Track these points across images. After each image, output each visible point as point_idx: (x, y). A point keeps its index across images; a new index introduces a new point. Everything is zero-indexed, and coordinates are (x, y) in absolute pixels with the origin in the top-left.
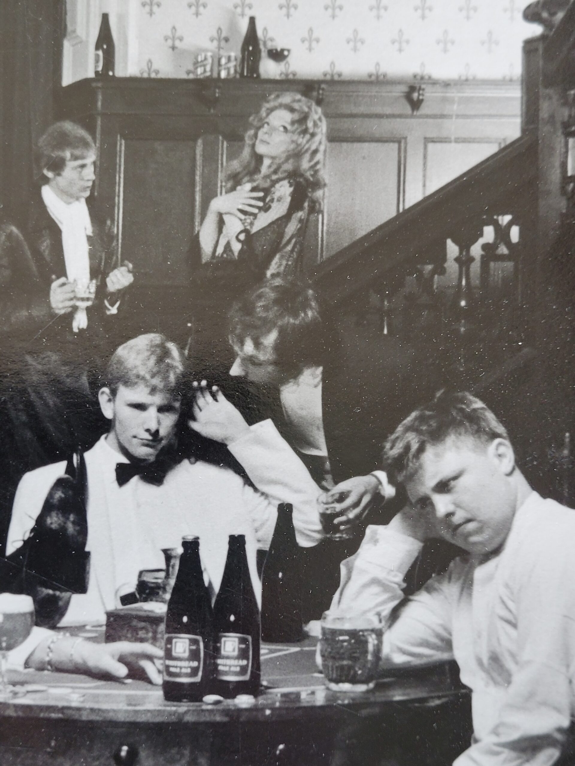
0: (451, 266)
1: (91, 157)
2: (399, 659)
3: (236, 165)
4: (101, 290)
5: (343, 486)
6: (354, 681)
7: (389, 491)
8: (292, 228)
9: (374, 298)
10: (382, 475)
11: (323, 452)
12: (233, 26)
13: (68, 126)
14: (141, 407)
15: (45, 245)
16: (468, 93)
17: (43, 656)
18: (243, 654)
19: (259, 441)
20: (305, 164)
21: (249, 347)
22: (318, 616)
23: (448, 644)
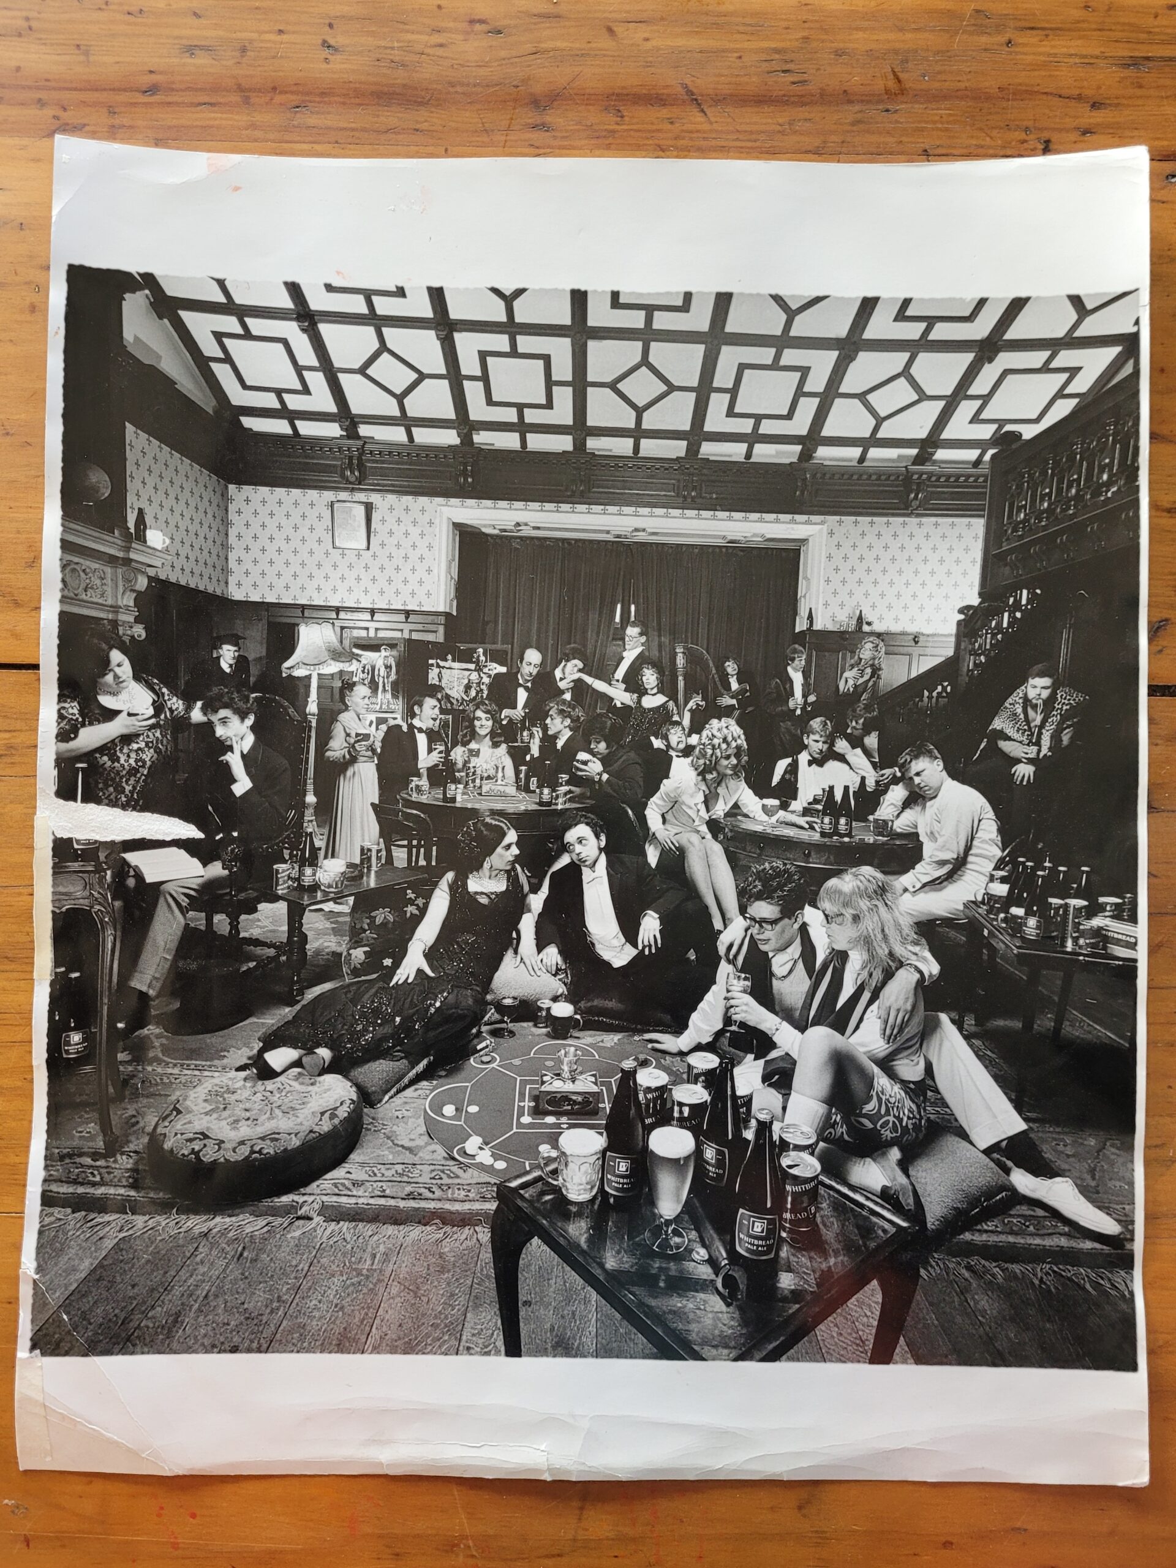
0: (925, 699)
1: (804, 657)
2: (899, 830)
3: (852, 661)
4: (806, 701)
5: (883, 772)
6: (883, 836)
7: (899, 774)
8: (871, 684)
9: (898, 709)
10: (897, 769)
11: (877, 760)
12: (854, 613)
13: (797, 646)
14: (817, 741)
15: (788, 686)
16: (936, 639)
17: (782, 819)
18: (847, 824)
19: (855, 755)
20: (876, 662)
21: (854, 723)
22: (872, 814)
23: (916, 827)
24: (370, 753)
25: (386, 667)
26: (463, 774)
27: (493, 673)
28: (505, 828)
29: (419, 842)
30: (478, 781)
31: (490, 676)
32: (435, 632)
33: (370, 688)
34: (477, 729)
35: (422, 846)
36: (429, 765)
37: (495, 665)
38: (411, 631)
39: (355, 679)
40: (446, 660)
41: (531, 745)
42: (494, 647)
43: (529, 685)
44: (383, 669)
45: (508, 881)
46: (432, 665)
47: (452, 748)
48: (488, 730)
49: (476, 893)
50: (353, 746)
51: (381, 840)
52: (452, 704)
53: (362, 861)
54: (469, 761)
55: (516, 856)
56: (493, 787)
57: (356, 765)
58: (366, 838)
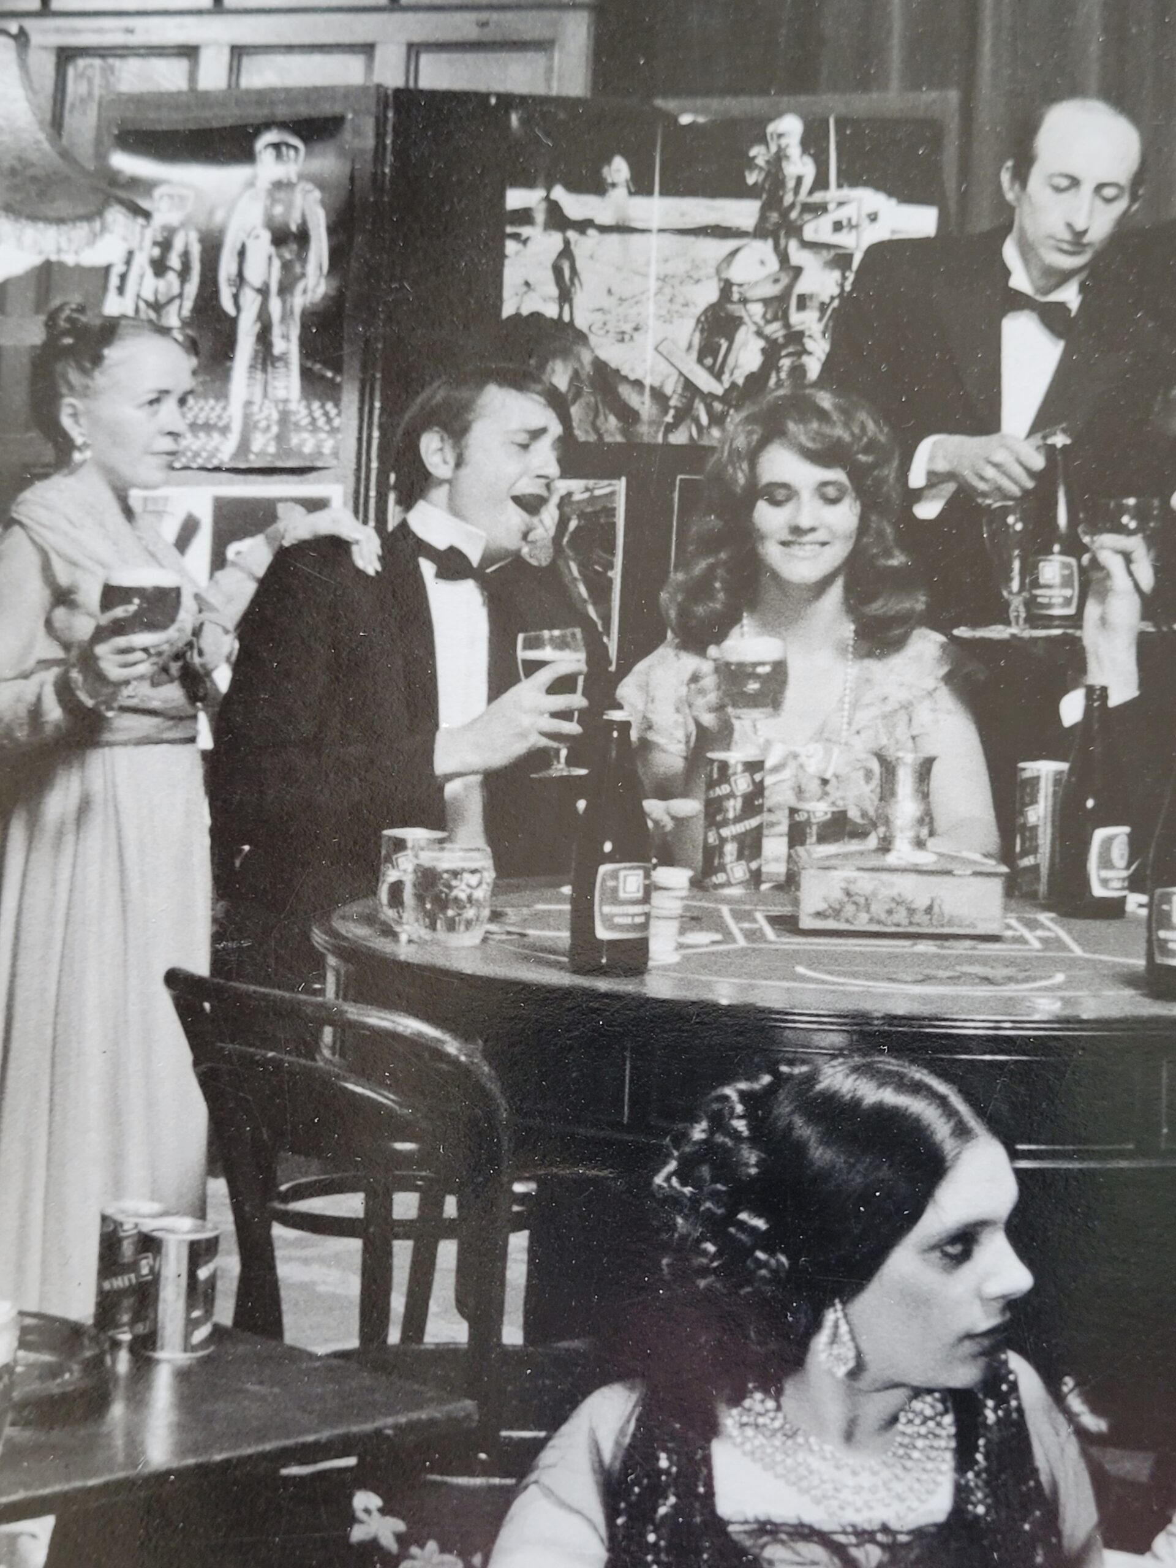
24: (172, 694)
25: (280, 237)
26: (689, 807)
27: (857, 243)
28: (941, 1130)
29: (431, 1204)
30: (775, 847)
31: (841, 260)
32: (543, 45)
33: (193, 346)
34: (772, 552)
35: (449, 1229)
36: (500, 756)
37: (867, 199)
38: (414, 50)
39: (114, 306)
40: (599, 187)
41: (1090, 635)
42: (861, 104)
43: (1070, 295)
44: (261, 248)
45: (964, 1459)
46: (524, 216)
47: (625, 669)
48: (836, 554)
49: (767, 1529)
50: (87, 660)
51: (219, 1187)
52: (628, 416)
53: (107, 1305)
54: (724, 735)
55: (1013, 1305)
56: (865, 883)
57: (98, 761)
58: (136, 1172)
